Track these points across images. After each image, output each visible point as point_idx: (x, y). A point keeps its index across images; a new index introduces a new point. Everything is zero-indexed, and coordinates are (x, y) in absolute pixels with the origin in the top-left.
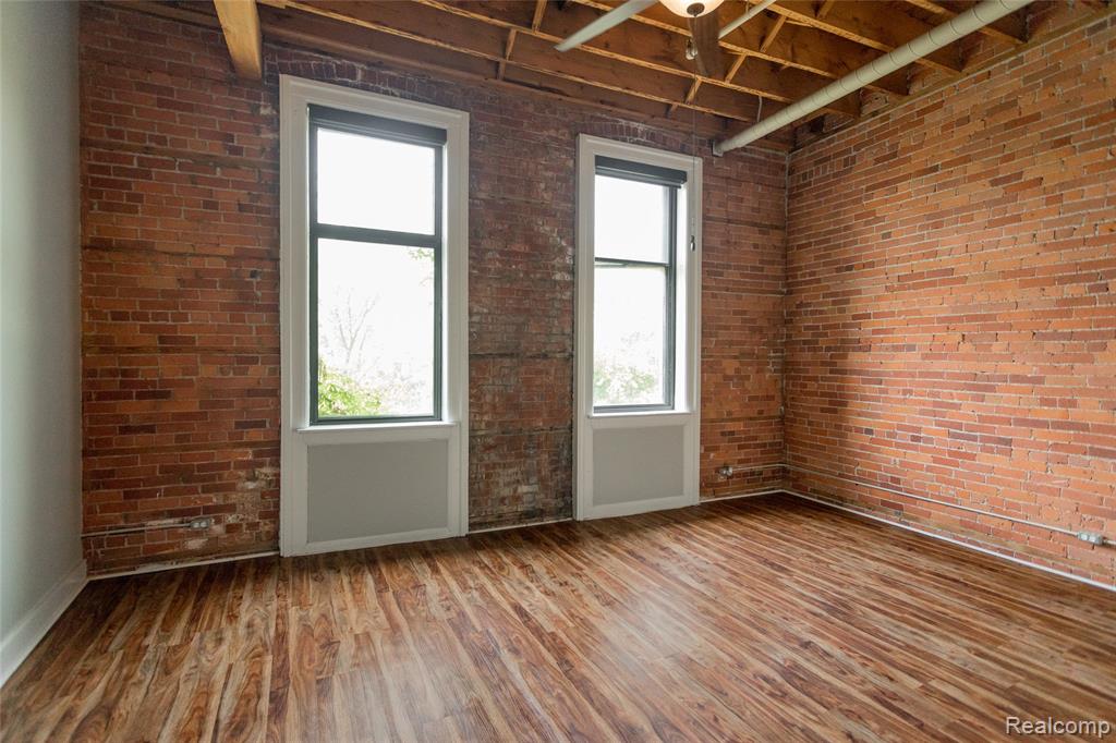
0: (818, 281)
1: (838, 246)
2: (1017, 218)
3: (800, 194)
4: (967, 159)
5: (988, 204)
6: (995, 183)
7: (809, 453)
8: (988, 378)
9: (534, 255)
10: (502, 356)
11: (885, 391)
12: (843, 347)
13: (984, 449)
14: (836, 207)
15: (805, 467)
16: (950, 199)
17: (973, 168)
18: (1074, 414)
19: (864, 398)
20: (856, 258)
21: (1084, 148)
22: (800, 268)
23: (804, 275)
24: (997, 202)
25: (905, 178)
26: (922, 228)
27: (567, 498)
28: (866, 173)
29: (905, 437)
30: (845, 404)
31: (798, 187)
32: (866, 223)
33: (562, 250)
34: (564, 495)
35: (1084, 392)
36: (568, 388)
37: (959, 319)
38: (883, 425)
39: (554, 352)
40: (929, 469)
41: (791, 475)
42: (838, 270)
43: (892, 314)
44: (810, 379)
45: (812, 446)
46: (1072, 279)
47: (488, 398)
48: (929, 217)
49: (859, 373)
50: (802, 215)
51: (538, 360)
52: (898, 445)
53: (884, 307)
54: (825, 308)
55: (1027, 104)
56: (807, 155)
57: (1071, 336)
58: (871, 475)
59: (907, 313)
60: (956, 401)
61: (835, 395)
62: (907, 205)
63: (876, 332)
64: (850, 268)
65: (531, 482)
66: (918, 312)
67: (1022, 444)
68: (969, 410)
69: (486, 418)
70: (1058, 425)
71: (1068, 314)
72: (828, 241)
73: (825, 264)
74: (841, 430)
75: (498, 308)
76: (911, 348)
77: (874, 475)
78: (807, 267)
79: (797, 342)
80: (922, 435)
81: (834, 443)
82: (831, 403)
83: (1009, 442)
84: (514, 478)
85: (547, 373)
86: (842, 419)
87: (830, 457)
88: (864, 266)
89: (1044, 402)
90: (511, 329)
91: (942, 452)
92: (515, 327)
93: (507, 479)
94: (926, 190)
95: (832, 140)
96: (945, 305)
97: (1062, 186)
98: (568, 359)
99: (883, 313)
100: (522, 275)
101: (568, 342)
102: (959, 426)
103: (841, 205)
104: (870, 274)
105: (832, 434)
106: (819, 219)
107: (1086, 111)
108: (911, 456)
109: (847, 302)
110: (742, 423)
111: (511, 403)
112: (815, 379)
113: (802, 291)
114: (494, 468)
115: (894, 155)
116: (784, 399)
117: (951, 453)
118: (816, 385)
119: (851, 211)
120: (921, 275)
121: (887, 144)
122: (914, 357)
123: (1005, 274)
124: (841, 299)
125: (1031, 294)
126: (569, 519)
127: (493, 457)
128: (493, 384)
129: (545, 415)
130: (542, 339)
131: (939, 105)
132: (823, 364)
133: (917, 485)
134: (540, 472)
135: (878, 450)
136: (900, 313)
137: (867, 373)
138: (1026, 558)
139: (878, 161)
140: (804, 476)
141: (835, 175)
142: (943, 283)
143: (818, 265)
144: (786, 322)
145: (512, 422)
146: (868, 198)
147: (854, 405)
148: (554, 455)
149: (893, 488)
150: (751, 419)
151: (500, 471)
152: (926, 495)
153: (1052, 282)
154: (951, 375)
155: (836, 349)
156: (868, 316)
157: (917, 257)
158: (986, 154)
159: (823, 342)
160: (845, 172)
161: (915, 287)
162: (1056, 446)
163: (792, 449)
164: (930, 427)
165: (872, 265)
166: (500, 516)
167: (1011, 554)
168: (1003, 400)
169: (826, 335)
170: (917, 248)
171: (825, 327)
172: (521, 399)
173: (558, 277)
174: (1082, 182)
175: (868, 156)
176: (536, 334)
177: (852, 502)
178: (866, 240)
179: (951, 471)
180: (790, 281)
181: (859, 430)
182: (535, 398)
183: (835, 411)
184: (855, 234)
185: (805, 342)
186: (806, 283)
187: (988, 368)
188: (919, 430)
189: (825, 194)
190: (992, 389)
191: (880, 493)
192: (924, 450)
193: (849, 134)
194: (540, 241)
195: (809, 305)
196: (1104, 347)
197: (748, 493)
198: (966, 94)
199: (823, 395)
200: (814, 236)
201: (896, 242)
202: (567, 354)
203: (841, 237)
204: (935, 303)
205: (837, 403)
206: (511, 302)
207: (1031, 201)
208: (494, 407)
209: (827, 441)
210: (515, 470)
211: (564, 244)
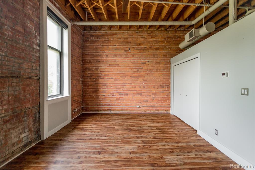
0: (91, 63)
1: (96, 56)
2: (128, 58)
3: (86, 42)
4: (121, 46)
5: (124, 54)
6: (125, 51)
7: (90, 102)
8: (125, 84)
9: (26, 35)
10: (13, 77)
11: (107, 87)
12: (98, 78)
13: (124, 96)
14: (95, 47)
15: (89, 106)
16: (119, 52)
17: (122, 47)
18: (136, 89)
19: (103, 89)
20: (100, 59)
21: (137, 49)
22: (86, 59)
23: (87, 61)
24: (126, 54)
25: (111, 45)
26: (114, 56)
27: (39, 133)
28: (103, 42)
29: (111, 96)
30: (98, 90)
31: (86, 40)
32: (103, 53)
33: (36, 37)
34: (38, 132)
35: (137, 85)
36: (39, 90)
37: (120, 73)
38: (106, 94)
39: (34, 76)
40: (116, 101)
41: (85, 108)
42: (96, 61)
43: (108, 72)
44: (89, 85)
45: (90, 101)
46: (135, 68)
47: (6, 97)
48: (115, 54)
49: (101, 83)
50: (87, 47)
51: (28, 80)
52: (110, 97)
53: (106, 70)
54: (93, 69)
55: (129, 39)
56: (88, 33)
57: (135, 77)
58: (104, 104)
59: (111, 72)
60: (120, 88)
61: (96, 88)
62: (111, 51)
63: (105, 75)
64: (99, 61)
65: (26, 131)
66: (113, 72)
67: (130, 94)
68: (122, 89)
69: (5, 107)
70: (134, 91)
71: (135, 74)
72: (94, 54)
73: (93, 59)
74: (97, 96)
75: (10, 54)
76: (112, 78)
77: (105, 104)
78: (88, 59)
79: (86, 77)
80: (114, 95)
81: (96, 99)
82: (95, 90)
83: (127, 94)
84: (19, 132)
85: (31, 85)
86: (98, 94)
87: (95, 102)
88: (102, 61)
89: (132, 87)
90: (17, 65)
91: (117, 97)
92: (18, 64)
93: (15, 134)
94: (114, 49)
95: (94, 32)
96: (118, 71)
97: (134, 54)
98: (38, 80)
99: (106, 71)
100: (21, 42)
101: (38, 73)
102: (120, 92)
103: (97, 47)
104: (103, 63)
105: (96, 97)
106: (91, 49)
107: (136, 44)
108: (112, 99)
109: (99, 68)
110: (76, 97)
111: (17, 99)
112: (91, 85)
113: (87, 65)
114: (9, 131)
115: (108, 40)
116: (83, 90)
117: (119, 97)
118: (91, 87)
119: (99, 49)
120: (113, 65)
121: (107, 38)
122: (113, 80)
123: (127, 67)
124: (97, 68)
125: (130, 70)
126: (40, 140)
127: (9, 126)
128: (8, 90)
129: (31, 102)
130: (29, 70)
131: (116, 34)
132: (93, 82)
133: (114, 104)
134: (29, 126)
135: (106, 99)
136: (110, 72)
137: (103, 83)
138: (130, 112)
139: (105, 40)
140: (88, 108)
141: (95, 40)
142: (117, 67)
143: (91, 59)
144: (83, 72)
145: (17, 107)
146: (103, 47)
147: (101, 90)
148: (34, 118)
149: (109, 106)
150: (78, 96)
151: (12, 131)
152: (115, 106)
153: (133, 68)
154: (119, 83)
155: (96, 78)
156: (103, 72)
157: (113, 61)
158: (124, 46)
159: (93, 77)
160: (97, 40)
161: (113, 67)
162: (134, 94)
163: (85, 102)
164: (115, 93)
165: (104, 61)
166: (13, 152)
167: (128, 112)
168: (127, 87)
169: (93, 75)
170: (112, 59)
171: (93, 74)
172: (21, 97)
173: (35, 46)
174: (136, 54)
175: (103, 39)
176: (27, 68)
177: (101, 111)
178: (103, 56)
179: (119, 100)
180: (84, 62)
181: (102, 95)
182: (27, 96)
183: (96, 92)
184: (100, 54)
185: (88, 77)
186: (88, 63)
187: (124, 82)
188: (113, 94)
189: (93, 44)
190: (125, 85)
191: (106, 108)
192: (114, 97)
193: (98, 32)
194: (28, 30)
195: (89, 68)
196: (139, 79)
197: (78, 115)
198: (121, 34)
199: (93, 89)
200: (90, 52)
201: (109, 58)
202: (38, 78)
203: (97, 54)
204: (116, 70)
205: (96, 90)
206: (16, 52)
207: (130, 55)
208: (9, 101)
209: (95, 99)
210: (19, 129)
211: (36, 34)
